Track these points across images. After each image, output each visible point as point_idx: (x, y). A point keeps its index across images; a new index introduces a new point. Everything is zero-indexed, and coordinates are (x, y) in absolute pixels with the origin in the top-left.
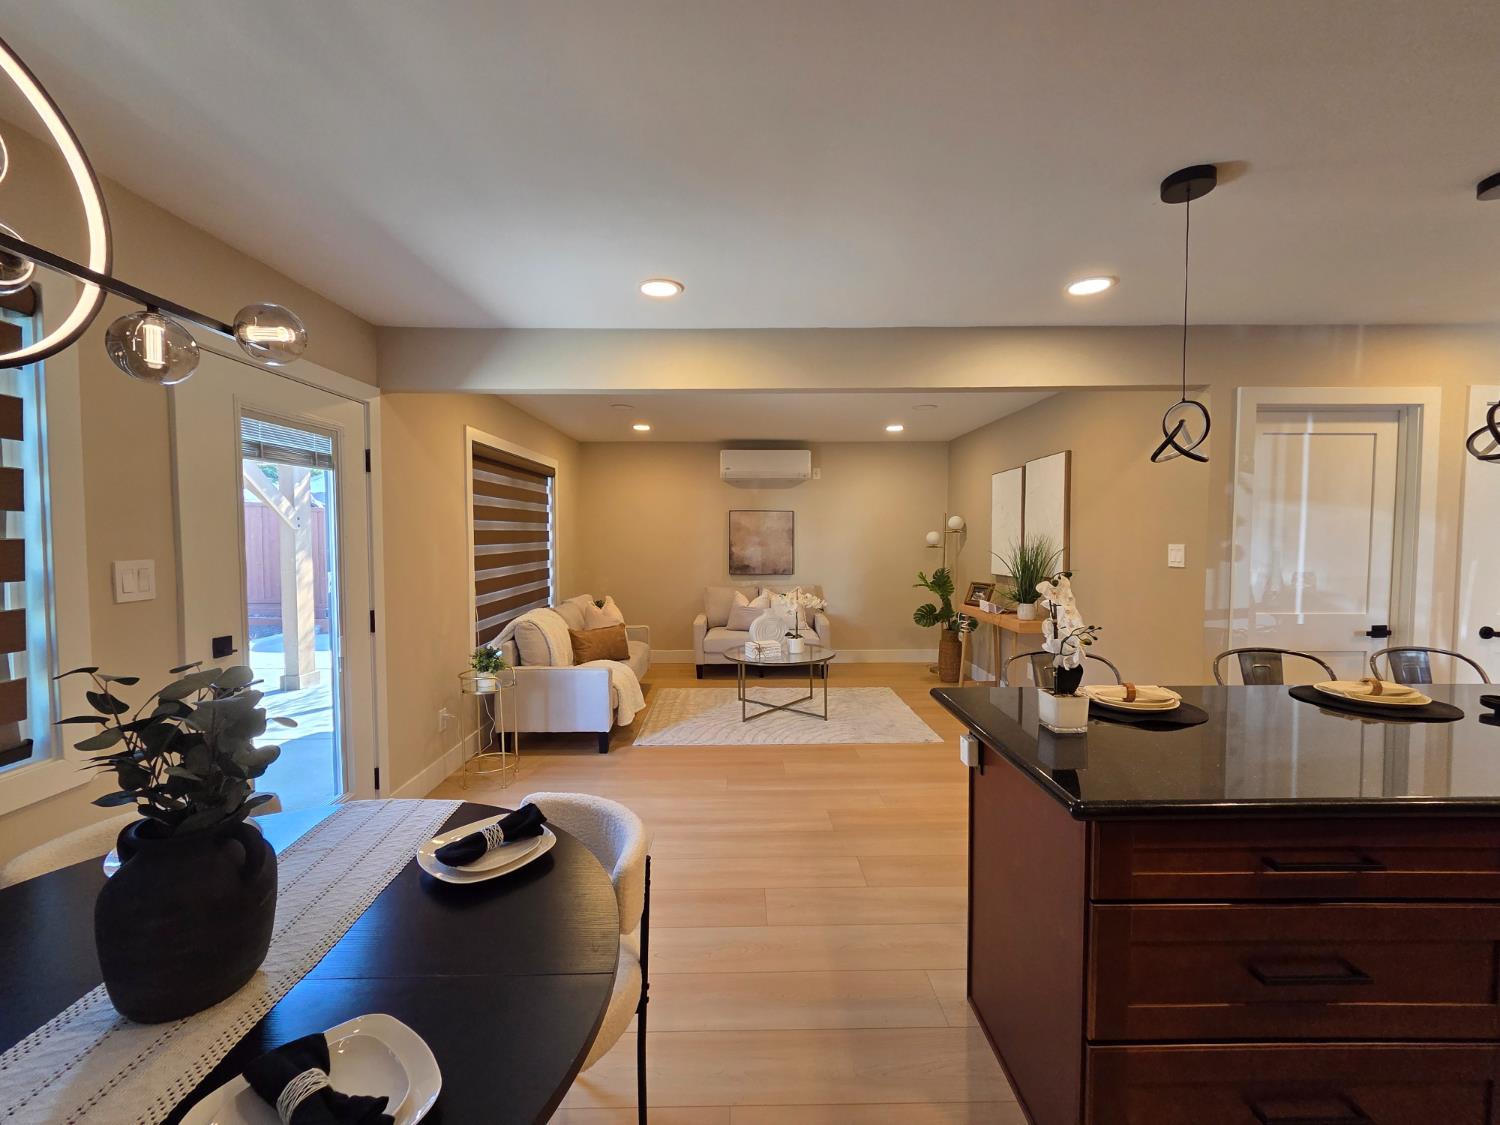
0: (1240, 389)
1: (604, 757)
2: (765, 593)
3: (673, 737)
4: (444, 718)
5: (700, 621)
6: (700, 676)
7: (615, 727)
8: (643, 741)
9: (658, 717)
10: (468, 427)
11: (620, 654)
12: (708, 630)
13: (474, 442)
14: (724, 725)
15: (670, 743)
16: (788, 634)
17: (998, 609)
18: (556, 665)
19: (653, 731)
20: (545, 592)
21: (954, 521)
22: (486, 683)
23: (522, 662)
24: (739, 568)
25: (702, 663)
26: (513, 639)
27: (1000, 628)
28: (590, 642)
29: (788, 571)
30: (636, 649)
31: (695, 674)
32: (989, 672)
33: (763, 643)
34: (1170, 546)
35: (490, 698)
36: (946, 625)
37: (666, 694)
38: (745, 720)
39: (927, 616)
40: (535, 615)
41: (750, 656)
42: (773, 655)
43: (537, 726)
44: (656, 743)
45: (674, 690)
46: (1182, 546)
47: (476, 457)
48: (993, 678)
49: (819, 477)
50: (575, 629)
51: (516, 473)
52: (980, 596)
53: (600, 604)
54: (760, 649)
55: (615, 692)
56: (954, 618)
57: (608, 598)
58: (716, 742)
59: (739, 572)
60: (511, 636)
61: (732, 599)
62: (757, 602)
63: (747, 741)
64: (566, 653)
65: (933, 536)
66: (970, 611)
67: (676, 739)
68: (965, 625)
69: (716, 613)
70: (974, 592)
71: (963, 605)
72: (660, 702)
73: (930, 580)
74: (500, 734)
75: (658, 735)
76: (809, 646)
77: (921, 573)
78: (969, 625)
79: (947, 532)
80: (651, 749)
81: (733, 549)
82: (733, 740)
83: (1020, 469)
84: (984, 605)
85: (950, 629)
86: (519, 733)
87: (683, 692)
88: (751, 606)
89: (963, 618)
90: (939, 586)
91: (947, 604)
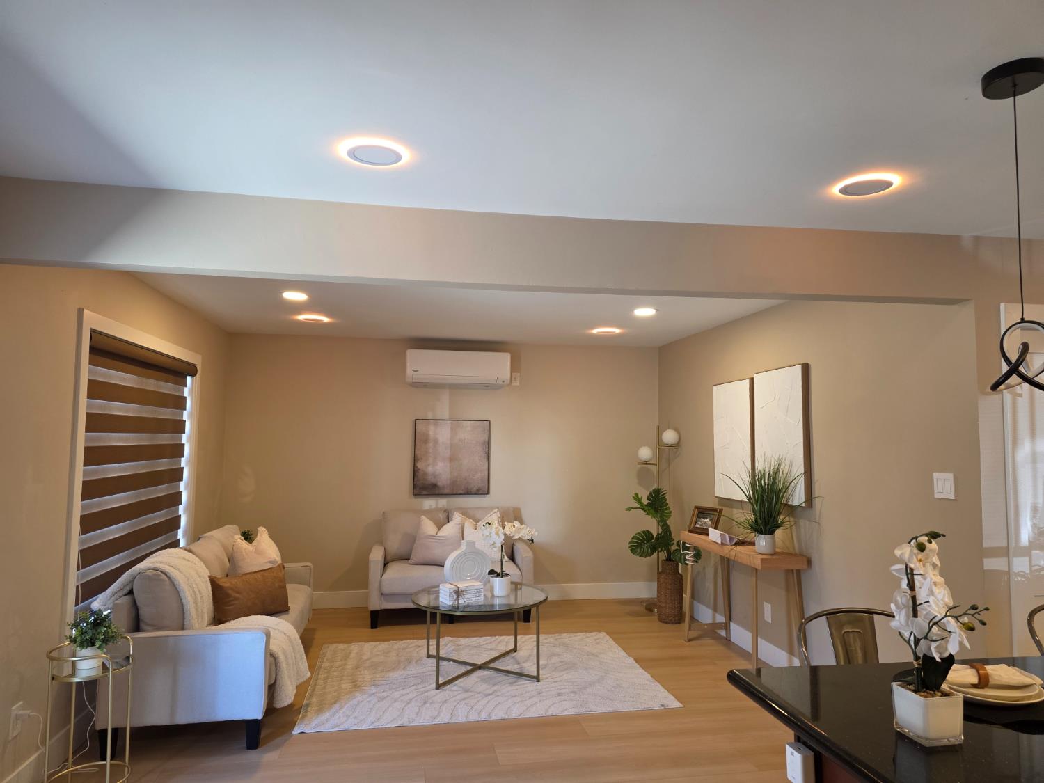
0: (1002, 305)
1: (253, 755)
2: (457, 518)
3: (348, 717)
4: (17, 718)
5: (377, 555)
6: (374, 625)
7: (270, 710)
8: (307, 726)
9: (324, 688)
10: (86, 312)
11: (276, 607)
12: (385, 565)
13: (93, 332)
14: (411, 696)
15: (343, 727)
16: (492, 572)
17: (731, 539)
18: (191, 628)
19: (320, 710)
20: (174, 523)
21: (669, 436)
22: (87, 665)
23: (142, 625)
24: (423, 487)
25: (377, 608)
26: (131, 592)
27: (728, 560)
28: (238, 593)
29: (484, 491)
30: (298, 597)
31: (369, 622)
32: (715, 610)
33: (461, 585)
34: (936, 475)
35: (91, 686)
36: (663, 555)
37: (333, 651)
38: (438, 686)
39: (643, 544)
40: (162, 560)
41: (445, 600)
42: (474, 599)
43: (157, 716)
44: (325, 729)
45: (341, 646)
46: (950, 476)
47: (94, 350)
48: (720, 619)
49: (518, 384)
50: (218, 574)
51: (146, 371)
52: (706, 523)
53: (248, 537)
54: (458, 593)
55: (273, 661)
56: (674, 547)
57: (262, 530)
58: (404, 721)
59: (424, 492)
60: (128, 588)
61: (418, 525)
62: (449, 530)
63: (444, 718)
64: (205, 611)
65: (645, 453)
66: (696, 539)
67: (351, 720)
68: (690, 556)
69: (395, 543)
70: (698, 517)
71: (687, 532)
72: (325, 665)
73: (645, 501)
74: (105, 731)
75: (327, 715)
76: (516, 586)
77: (637, 495)
78: (695, 556)
79: (661, 448)
80: (319, 738)
81: (419, 465)
82: (424, 717)
83: (748, 381)
84: (715, 535)
85: (669, 559)
86: (131, 728)
87: (355, 648)
88: (439, 534)
89: (687, 549)
90: (657, 510)
91: (666, 531)
